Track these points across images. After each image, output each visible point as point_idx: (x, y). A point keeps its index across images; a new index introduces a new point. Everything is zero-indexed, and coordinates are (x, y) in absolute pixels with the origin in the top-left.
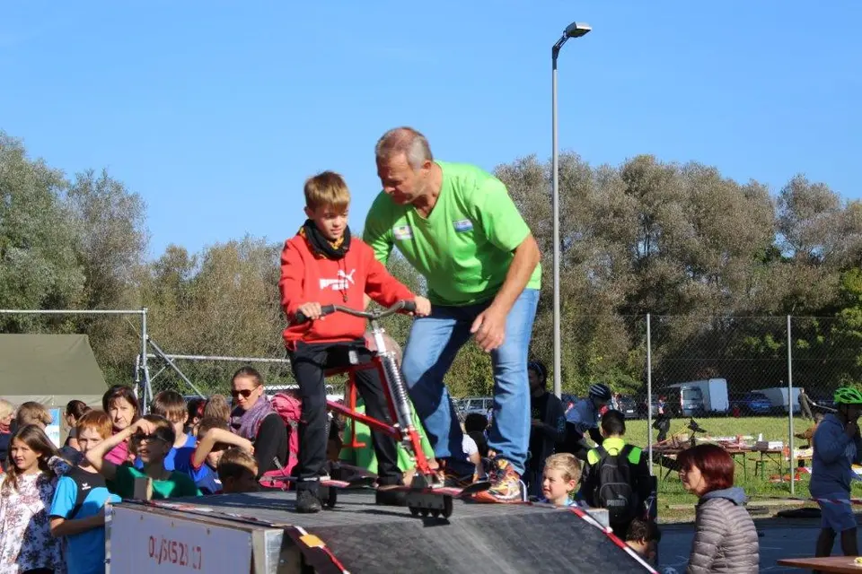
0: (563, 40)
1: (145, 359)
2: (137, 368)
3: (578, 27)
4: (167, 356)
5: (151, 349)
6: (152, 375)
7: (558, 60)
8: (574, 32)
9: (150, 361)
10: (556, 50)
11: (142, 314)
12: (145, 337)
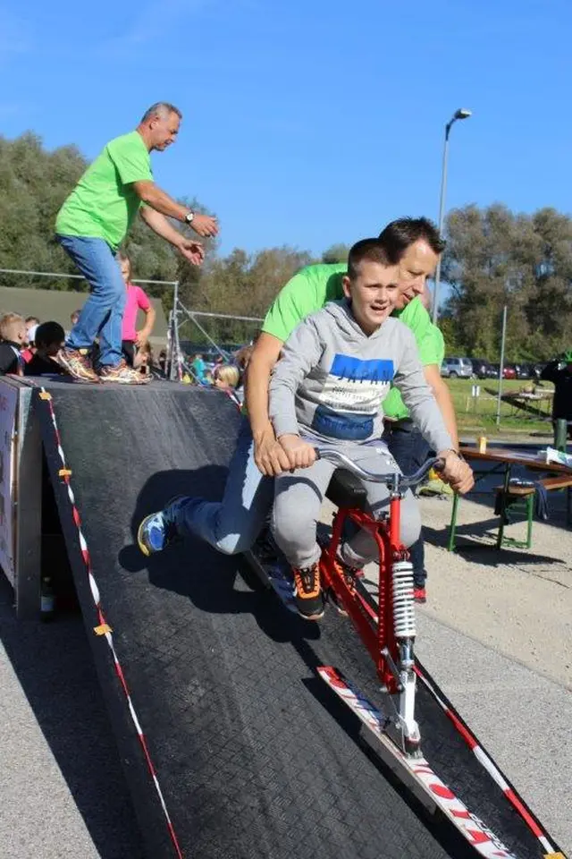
0: (453, 121)
1: (175, 313)
2: (170, 319)
3: (463, 112)
4: (189, 312)
5: (179, 308)
6: (179, 324)
7: (449, 135)
8: (460, 116)
9: (179, 316)
10: (448, 128)
11: (174, 285)
12: (176, 299)
